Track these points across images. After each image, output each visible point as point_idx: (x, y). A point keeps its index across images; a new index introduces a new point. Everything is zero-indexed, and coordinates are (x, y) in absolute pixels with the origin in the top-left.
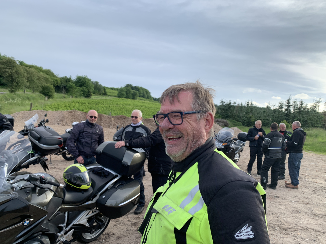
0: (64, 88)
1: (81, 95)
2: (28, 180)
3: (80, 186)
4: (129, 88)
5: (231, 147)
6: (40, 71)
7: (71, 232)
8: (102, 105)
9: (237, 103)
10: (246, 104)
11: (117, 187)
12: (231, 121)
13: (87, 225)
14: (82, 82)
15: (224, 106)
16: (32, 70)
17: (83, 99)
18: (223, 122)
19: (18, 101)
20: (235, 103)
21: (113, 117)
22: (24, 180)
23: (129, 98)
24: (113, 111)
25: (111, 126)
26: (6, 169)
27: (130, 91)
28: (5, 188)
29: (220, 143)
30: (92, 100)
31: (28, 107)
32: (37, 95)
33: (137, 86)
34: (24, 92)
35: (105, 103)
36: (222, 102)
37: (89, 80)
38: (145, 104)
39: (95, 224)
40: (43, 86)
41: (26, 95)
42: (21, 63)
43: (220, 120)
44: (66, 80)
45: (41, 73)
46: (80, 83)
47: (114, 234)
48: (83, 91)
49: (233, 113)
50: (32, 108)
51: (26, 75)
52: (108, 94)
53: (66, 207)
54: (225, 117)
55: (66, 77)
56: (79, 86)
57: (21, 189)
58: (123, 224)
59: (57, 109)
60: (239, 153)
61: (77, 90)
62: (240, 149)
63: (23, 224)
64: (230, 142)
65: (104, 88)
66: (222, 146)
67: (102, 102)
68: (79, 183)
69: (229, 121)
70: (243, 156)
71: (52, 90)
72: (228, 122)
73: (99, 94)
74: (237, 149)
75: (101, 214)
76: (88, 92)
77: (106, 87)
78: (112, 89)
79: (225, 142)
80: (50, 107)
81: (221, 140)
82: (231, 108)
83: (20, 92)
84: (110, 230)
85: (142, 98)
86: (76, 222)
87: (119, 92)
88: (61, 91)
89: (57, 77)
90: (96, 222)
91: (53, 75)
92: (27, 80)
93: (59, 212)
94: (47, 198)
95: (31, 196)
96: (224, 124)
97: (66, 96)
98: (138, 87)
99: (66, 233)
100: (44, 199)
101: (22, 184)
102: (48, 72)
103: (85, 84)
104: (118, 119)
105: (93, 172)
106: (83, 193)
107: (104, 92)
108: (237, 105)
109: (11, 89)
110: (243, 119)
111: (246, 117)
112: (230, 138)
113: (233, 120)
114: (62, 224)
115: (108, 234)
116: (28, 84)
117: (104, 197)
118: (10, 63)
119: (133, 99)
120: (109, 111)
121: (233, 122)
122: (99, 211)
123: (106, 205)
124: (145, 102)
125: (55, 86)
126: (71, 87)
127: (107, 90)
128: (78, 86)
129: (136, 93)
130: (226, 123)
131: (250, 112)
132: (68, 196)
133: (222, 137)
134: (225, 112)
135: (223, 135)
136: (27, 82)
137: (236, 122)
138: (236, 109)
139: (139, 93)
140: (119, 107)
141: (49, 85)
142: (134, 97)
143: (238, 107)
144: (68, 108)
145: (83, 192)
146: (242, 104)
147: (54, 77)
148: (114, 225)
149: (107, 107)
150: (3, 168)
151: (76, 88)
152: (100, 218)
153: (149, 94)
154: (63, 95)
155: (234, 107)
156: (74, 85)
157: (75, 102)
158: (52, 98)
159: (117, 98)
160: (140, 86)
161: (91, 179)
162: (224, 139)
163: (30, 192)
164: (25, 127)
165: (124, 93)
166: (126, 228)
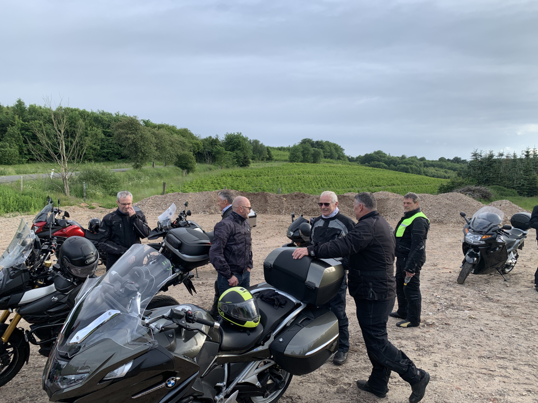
0: (209, 154)
1: (234, 164)
2: (169, 318)
3: (244, 322)
4: (308, 145)
5: (499, 241)
6: (173, 133)
7: (235, 396)
8: (266, 177)
9: (505, 154)
10: (524, 155)
11: (300, 323)
12: (495, 189)
13: (258, 384)
14: (234, 143)
15: (479, 161)
16: (162, 131)
17: (237, 170)
18: (479, 191)
19: (146, 180)
20: (501, 155)
21: (284, 196)
22: (163, 317)
23: (308, 162)
24: (283, 185)
25: (282, 210)
26: (138, 301)
27: (308, 150)
28: (140, 333)
29: (476, 236)
30: (251, 171)
31: (161, 189)
32: (171, 168)
33: (320, 140)
34: (153, 166)
35: (271, 172)
36: (475, 155)
37: (245, 139)
38: (335, 170)
39: (269, 382)
40: (179, 154)
41: (156, 171)
42: (147, 123)
43: (473, 187)
44: (212, 142)
45: (175, 135)
46: (231, 144)
47: (300, 398)
48: (237, 157)
49: (498, 173)
50: (166, 190)
51: (154, 140)
52: (275, 157)
53: (224, 356)
54: (483, 182)
55: (210, 137)
56: (230, 150)
57: (161, 331)
58: (314, 381)
59: (201, 188)
60: (516, 251)
61: (227, 156)
62: (518, 244)
63: (167, 385)
64: (497, 232)
65: (268, 148)
66: (480, 240)
67: (267, 173)
68: (241, 317)
69: (492, 188)
70: (524, 255)
71: (192, 159)
72: (489, 191)
73: (261, 159)
74: (510, 244)
75: (278, 366)
76: (245, 158)
77: (271, 148)
78: (280, 149)
79: (486, 234)
80: (191, 185)
81: (478, 230)
82: (494, 165)
83: (147, 167)
84: (293, 391)
85: (329, 160)
86: (240, 379)
87: (292, 154)
88: (205, 160)
89: (197, 140)
90: (271, 378)
91: (191, 135)
92: (156, 148)
93: (215, 364)
94: (197, 345)
95: (175, 341)
96: (482, 195)
97: (212, 166)
98: (322, 142)
99: (227, 396)
100: (192, 346)
101: (161, 324)
102: (184, 133)
103: (240, 146)
104: (293, 199)
105: (261, 298)
106: (249, 335)
107: (268, 156)
108: (505, 158)
109: (136, 164)
110: (520, 183)
111: (525, 180)
112: (496, 226)
113: (500, 185)
114: (221, 383)
115: (291, 398)
116: (157, 153)
117: (281, 340)
118: (132, 124)
119: (314, 162)
120: (277, 185)
121: (499, 189)
122: (275, 362)
123: (285, 352)
124: (335, 165)
125: (196, 152)
126: (218, 152)
127: (273, 153)
128: (228, 151)
129: (319, 152)
130: (486, 193)
131: (532, 169)
132: (227, 339)
133: (481, 224)
134: (482, 173)
135: (481, 220)
136: (156, 150)
137: (506, 189)
138: (504, 165)
139: (324, 152)
140: (293, 177)
141: (186, 152)
142: (315, 159)
143: (508, 162)
144: (217, 185)
145: (248, 331)
146: (515, 156)
147: (193, 139)
148: (299, 382)
149: (273, 180)
150: (135, 299)
151: (225, 154)
152: (276, 372)
153: (342, 152)
154: (208, 166)
155: (499, 161)
156: (223, 149)
157: (226, 174)
158: (193, 172)
159: (289, 163)
160: (324, 140)
161: (260, 312)
162: (483, 228)
163: (173, 336)
164: (159, 223)
165: (300, 154)
166: (319, 387)
